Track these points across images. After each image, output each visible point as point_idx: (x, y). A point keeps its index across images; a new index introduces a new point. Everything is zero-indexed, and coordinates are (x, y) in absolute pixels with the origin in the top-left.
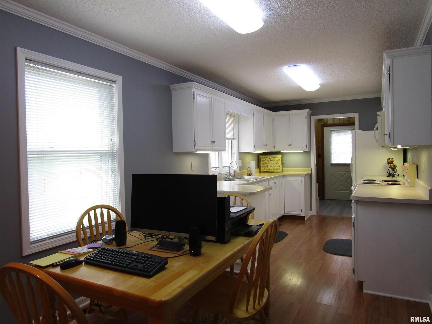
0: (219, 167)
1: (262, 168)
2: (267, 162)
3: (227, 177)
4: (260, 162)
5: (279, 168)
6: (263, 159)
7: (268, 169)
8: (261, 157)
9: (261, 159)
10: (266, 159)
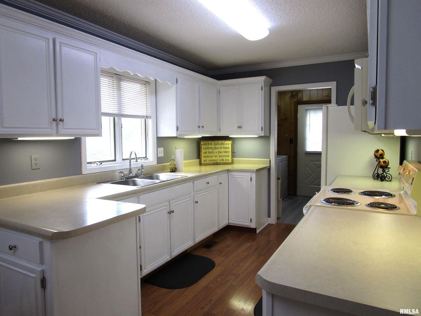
1: (203, 159)
2: (210, 150)
3: (123, 177)
4: (200, 150)
5: (227, 158)
6: (205, 147)
7: (212, 160)
8: (202, 143)
9: (203, 147)
10: (210, 146)
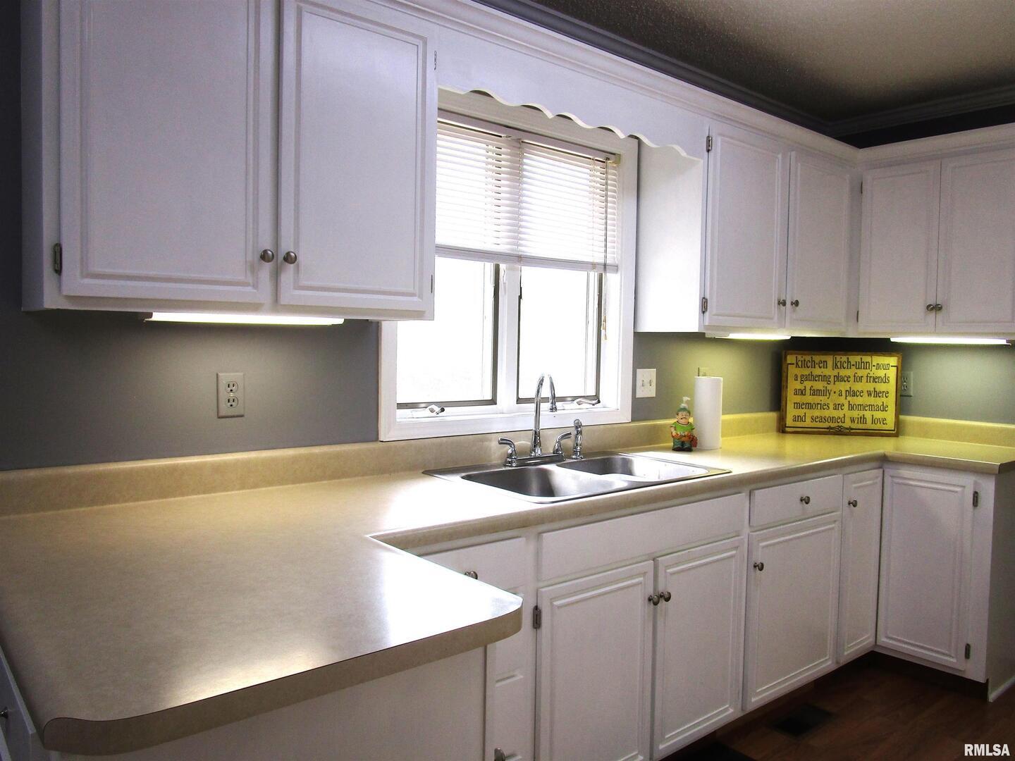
0: (493, 402)
1: (791, 412)
2: (819, 385)
3: (510, 456)
4: (784, 383)
5: (879, 415)
6: (800, 371)
7: (823, 419)
8: (791, 359)
9: (792, 371)
10: (817, 371)
